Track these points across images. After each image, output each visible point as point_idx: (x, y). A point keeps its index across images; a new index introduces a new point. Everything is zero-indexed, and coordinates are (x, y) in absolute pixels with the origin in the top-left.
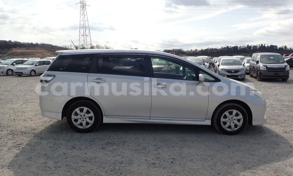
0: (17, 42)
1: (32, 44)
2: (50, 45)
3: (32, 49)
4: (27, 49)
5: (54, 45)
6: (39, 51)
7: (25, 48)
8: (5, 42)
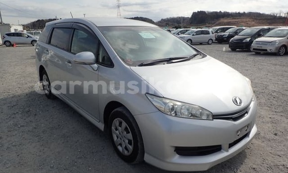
0: (227, 12)
1: (239, 13)
2: (257, 13)
3: (238, 19)
4: (233, 19)
5: (261, 13)
6: (244, 20)
7: (232, 18)
8: (216, 13)
